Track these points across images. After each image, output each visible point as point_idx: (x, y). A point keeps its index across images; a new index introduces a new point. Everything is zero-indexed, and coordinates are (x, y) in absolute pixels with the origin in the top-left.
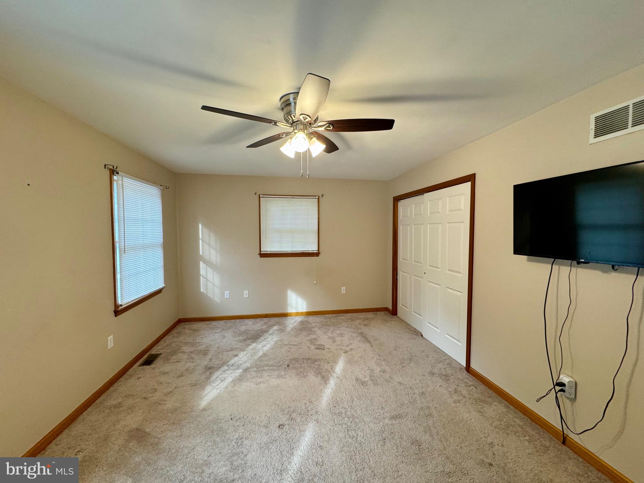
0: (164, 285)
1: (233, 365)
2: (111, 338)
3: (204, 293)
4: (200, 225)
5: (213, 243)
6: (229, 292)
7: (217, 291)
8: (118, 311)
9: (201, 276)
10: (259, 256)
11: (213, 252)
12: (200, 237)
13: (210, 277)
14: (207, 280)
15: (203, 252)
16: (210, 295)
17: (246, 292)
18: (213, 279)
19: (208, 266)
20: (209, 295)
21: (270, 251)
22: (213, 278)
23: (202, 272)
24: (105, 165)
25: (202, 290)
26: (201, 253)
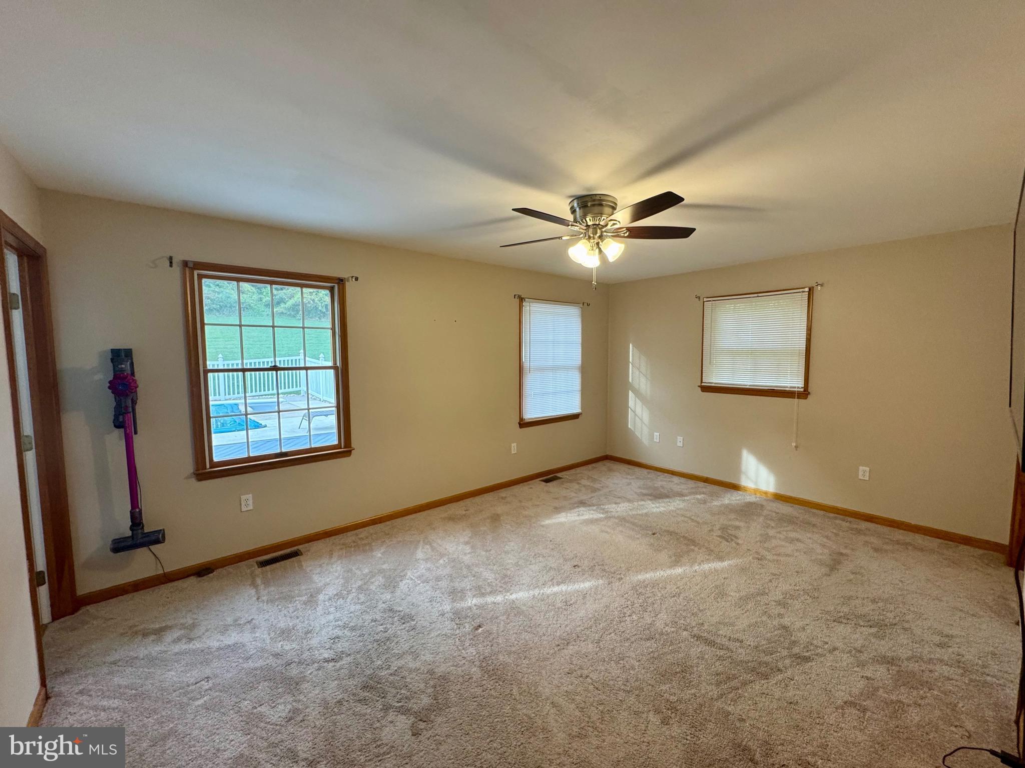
0: (580, 411)
1: (603, 509)
2: (514, 445)
3: (632, 430)
4: (631, 345)
5: (643, 369)
6: (658, 434)
7: (646, 431)
8: (523, 424)
9: (630, 409)
10: (700, 389)
11: (643, 380)
12: (631, 360)
13: (639, 410)
14: (636, 415)
15: (632, 380)
16: (638, 434)
17: (680, 439)
18: (642, 414)
19: (638, 398)
20: (636, 433)
21: (715, 384)
22: (642, 411)
23: (631, 403)
24: (515, 295)
25: (629, 427)
26: (630, 381)
